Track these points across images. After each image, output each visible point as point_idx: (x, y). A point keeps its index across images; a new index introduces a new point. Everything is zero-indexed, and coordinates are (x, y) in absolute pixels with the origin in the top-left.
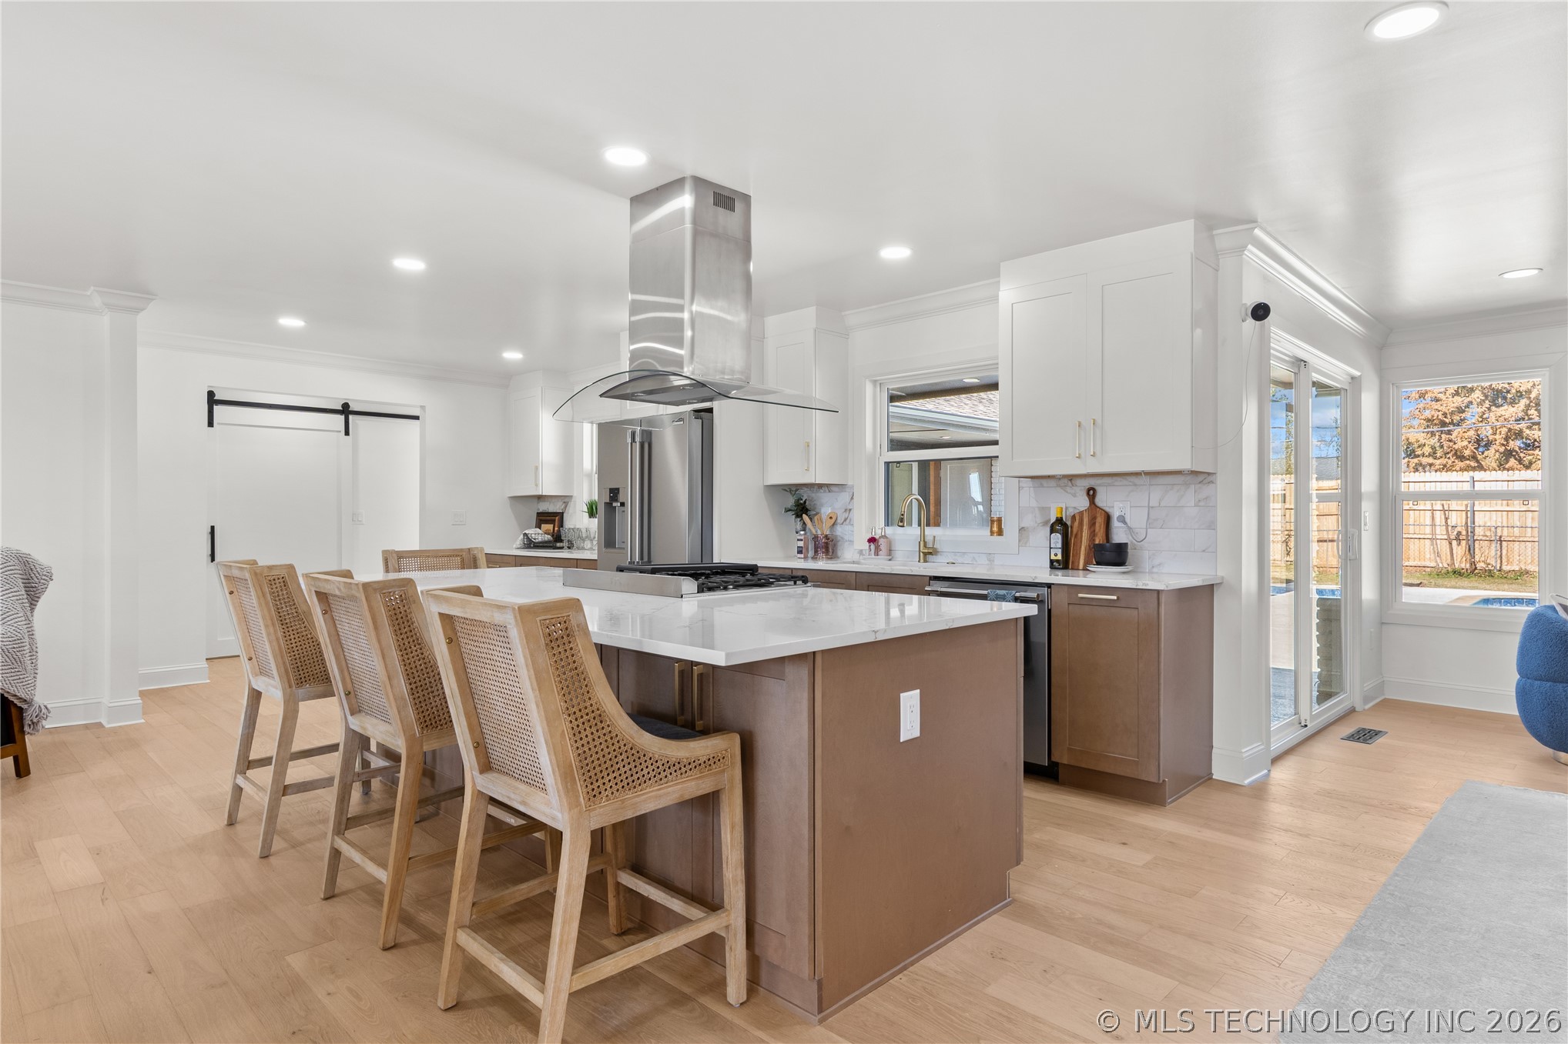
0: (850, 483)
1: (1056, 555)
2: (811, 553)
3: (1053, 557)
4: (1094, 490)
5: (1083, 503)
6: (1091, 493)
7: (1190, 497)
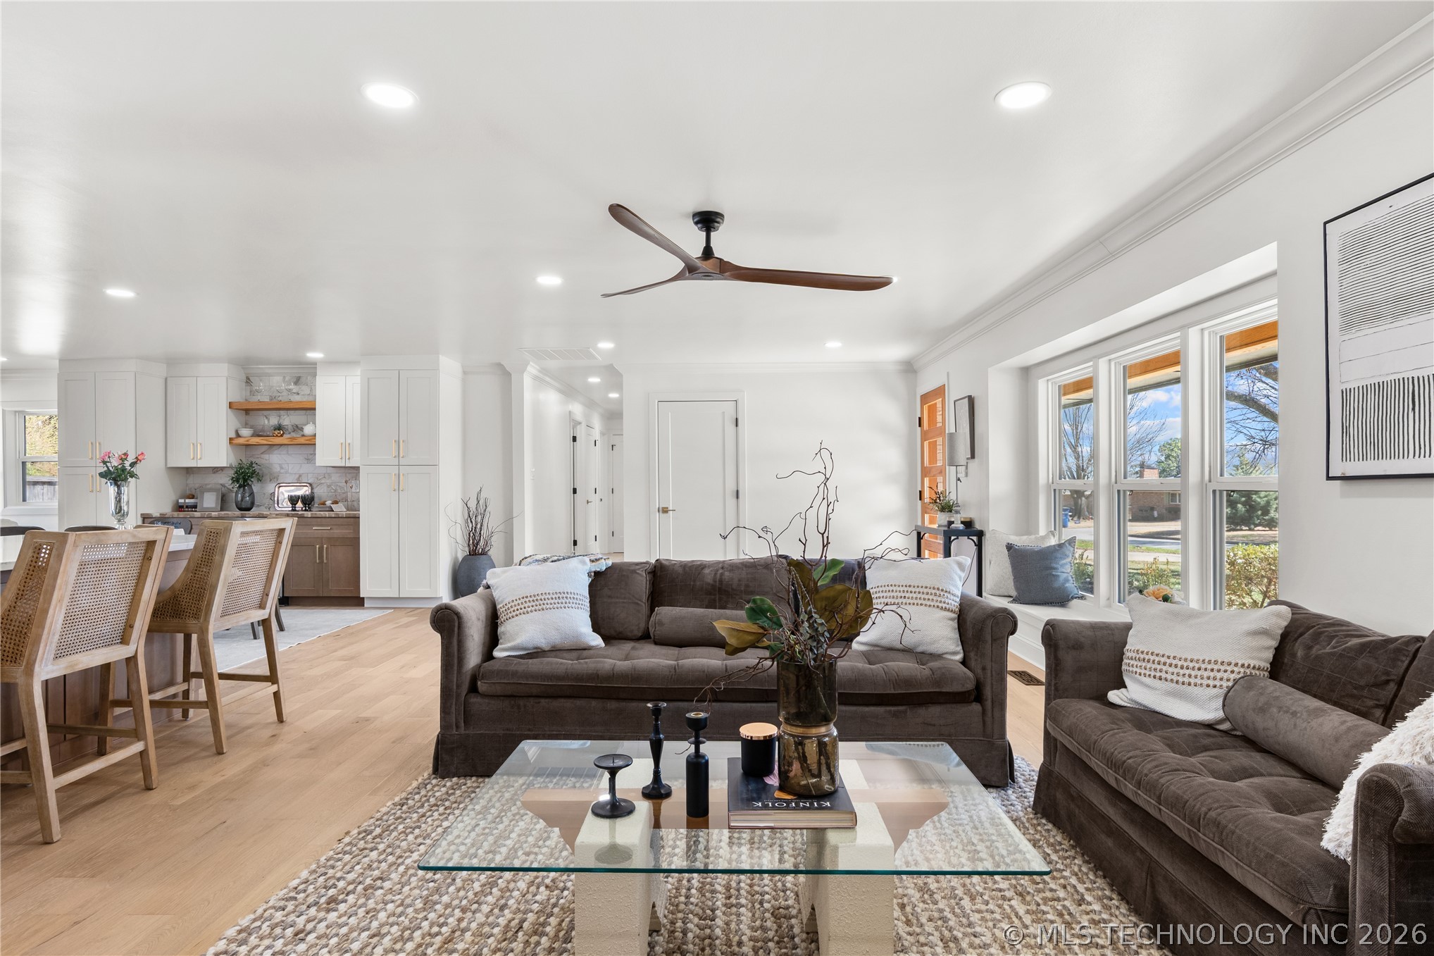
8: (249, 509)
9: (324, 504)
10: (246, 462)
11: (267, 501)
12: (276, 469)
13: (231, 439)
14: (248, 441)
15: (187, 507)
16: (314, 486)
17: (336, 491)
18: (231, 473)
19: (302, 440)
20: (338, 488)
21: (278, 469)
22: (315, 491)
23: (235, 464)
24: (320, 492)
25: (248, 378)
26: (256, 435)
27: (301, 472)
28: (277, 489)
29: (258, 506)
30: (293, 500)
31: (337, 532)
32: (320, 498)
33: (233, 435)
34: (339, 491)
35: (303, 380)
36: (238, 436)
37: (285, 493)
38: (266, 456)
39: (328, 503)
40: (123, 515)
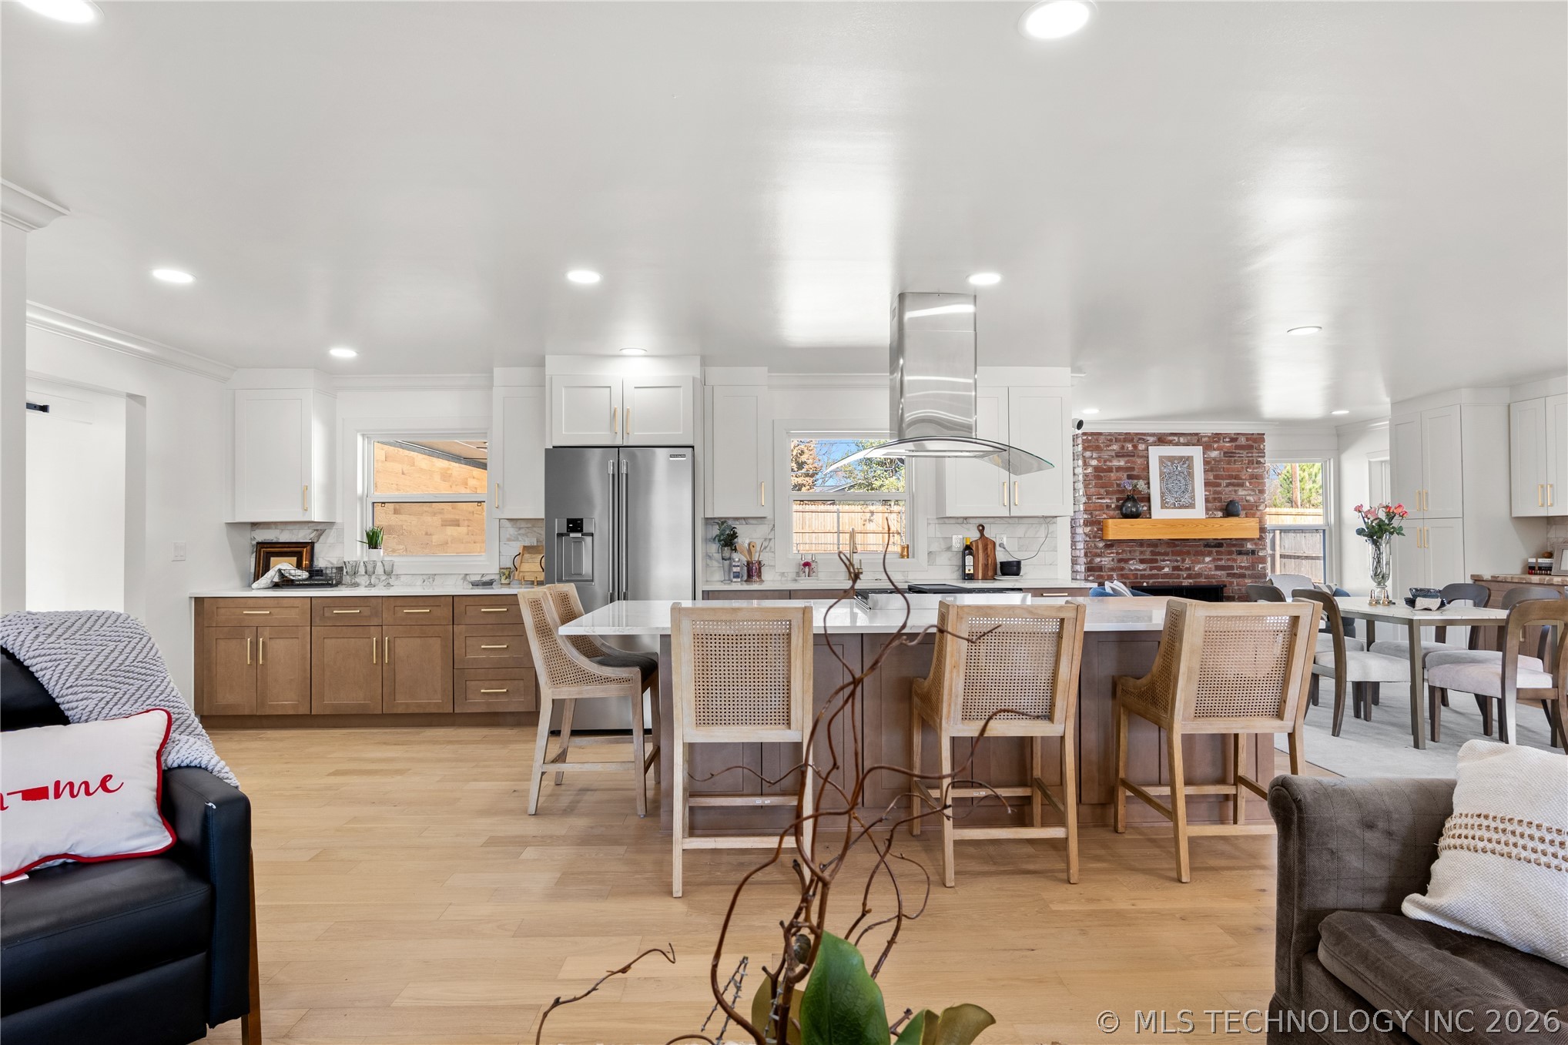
0: (770, 516)
1: (969, 570)
2: (745, 578)
3: (967, 572)
4: (983, 527)
5: (976, 535)
6: (981, 529)
7: (1042, 532)
15: (1540, 568)
40: (1383, 577)
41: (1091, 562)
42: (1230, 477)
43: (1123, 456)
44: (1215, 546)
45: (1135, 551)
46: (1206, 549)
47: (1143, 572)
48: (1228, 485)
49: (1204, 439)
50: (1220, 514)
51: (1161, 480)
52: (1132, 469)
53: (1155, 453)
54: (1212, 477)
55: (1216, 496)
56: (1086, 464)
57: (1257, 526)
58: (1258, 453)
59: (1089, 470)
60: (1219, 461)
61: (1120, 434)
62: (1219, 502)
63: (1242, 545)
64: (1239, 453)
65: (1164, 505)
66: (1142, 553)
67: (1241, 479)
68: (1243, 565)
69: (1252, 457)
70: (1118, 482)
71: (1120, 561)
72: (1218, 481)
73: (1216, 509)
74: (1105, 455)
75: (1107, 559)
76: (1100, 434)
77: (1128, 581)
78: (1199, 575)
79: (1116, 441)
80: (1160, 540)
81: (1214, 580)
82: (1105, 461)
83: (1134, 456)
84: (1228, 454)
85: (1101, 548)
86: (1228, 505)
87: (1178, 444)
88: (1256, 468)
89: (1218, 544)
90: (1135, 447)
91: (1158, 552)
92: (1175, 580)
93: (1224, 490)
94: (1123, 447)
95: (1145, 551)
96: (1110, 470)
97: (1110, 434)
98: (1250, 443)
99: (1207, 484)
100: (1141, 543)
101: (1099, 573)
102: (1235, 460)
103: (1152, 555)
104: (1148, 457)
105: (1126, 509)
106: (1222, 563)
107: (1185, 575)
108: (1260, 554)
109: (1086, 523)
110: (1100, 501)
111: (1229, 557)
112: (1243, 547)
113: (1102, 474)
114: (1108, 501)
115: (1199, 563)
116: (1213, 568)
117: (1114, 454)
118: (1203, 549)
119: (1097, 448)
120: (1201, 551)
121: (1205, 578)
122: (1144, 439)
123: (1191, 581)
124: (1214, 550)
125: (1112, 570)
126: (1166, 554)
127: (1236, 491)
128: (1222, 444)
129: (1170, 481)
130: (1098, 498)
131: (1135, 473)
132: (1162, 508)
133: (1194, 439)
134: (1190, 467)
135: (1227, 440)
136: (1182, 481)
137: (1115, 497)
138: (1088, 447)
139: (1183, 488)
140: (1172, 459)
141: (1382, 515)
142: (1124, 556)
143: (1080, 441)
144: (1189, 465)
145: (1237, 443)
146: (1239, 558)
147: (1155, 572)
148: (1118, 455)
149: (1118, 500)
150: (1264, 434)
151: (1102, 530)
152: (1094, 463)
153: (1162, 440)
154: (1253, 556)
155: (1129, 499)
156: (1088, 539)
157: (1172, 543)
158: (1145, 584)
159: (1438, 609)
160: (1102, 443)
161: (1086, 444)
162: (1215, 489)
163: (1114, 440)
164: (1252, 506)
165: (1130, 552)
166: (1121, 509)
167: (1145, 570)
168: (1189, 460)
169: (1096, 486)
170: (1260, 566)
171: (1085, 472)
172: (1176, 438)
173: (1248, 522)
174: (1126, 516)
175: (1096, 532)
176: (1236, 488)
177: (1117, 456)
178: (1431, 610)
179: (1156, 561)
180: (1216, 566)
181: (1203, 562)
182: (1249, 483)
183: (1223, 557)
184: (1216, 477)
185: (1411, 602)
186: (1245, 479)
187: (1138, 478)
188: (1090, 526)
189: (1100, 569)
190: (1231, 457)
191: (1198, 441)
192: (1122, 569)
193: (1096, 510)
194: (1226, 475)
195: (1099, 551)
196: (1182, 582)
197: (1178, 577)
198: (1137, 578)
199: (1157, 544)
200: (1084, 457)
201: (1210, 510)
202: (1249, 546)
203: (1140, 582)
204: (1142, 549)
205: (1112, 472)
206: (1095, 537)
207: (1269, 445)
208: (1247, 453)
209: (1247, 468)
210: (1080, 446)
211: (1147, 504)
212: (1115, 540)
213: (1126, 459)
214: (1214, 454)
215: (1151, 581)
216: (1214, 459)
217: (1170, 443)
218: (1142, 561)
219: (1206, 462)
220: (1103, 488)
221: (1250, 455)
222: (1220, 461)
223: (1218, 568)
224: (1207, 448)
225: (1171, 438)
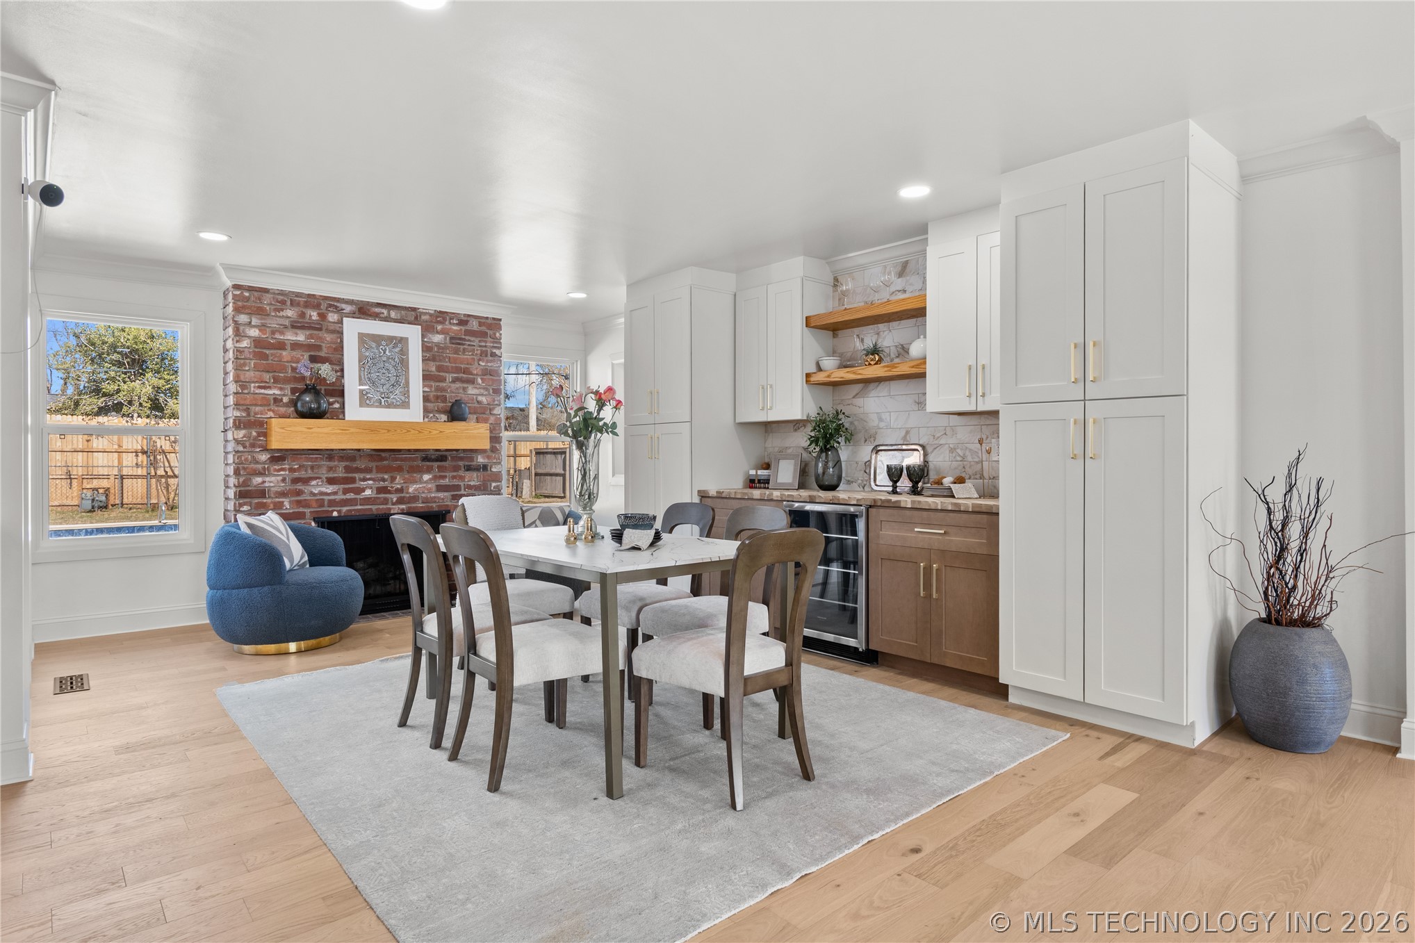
8: (833, 488)
9: (939, 482)
10: (829, 409)
11: (860, 475)
12: (873, 422)
13: (808, 375)
14: (829, 376)
15: (759, 481)
16: (929, 449)
17: (963, 459)
18: (809, 431)
19: (905, 369)
20: (968, 453)
21: (875, 423)
22: (931, 458)
23: (813, 412)
24: (940, 461)
25: (836, 280)
26: (843, 366)
27: (909, 426)
28: (874, 456)
29: (849, 482)
30: (894, 474)
31: (960, 541)
32: (938, 471)
33: (813, 369)
34: (969, 459)
35: (911, 266)
36: (820, 369)
37: (885, 460)
38: (859, 401)
39: (947, 481)
40: (589, 498)
41: (245, 483)
42: (458, 370)
43: (302, 328)
44: (437, 460)
45: (319, 467)
46: (424, 463)
47: (332, 497)
48: (454, 381)
49: (424, 317)
50: (444, 417)
51: (360, 370)
52: (319, 348)
53: (353, 329)
54: (434, 369)
55: (439, 394)
56: (238, 334)
57: (487, 434)
58: (493, 342)
59: (245, 343)
60: (443, 348)
61: (298, 295)
62: (443, 402)
63: (472, 459)
64: (469, 340)
65: (364, 400)
66: (330, 469)
67: (472, 375)
68: (472, 483)
69: (486, 346)
70: (294, 365)
71: (295, 481)
72: (441, 374)
73: (439, 411)
74: (273, 323)
75: (273, 479)
76: (266, 291)
77: (307, 511)
78: (414, 499)
79: (292, 304)
80: (359, 450)
81: (434, 505)
82: (273, 333)
83: (320, 329)
84: (456, 340)
85: (264, 463)
86: (452, 406)
87: (387, 319)
88: (491, 361)
89: (440, 457)
90: (323, 316)
91: (357, 468)
92: (381, 507)
93: (450, 387)
94: (303, 315)
95: (336, 467)
96: (281, 346)
97: (282, 293)
98: (483, 328)
99: (427, 377)
100: (330, 454)
101: (260, 500)
102: (464, 349)
103: (346, 472)
104: (342, 333)
105: (302, 406)
106: (446, 482)
107: (395, 500)
108: (494, 470)
109: (238, 424)
110: (262, 391)
111: (455, 474)
112: (473, 461)
113: (267, 352)
114: (277, 392)
115: (415, 482)
116: (434, 489)
117: (287, 323)
118: (420, 463)
119: (260, 312)
120: (418, 466)
121: (423, 503)
122: (336, 307)
123: (404, 506)
124: (436, 464)
125: (283, 494)
126: (368, 470)
127: (464, 389)
128: (447, 326)
129: (374, 369)
130: (260, 387)
131: (322, 354)
132: (361, 405)
133: (410, 315)
134: (404, 352)
135: (455, 322)
136: (393, 371)
137: (288, 387)
138: (243, 307)
139: (393, 380)
140: (377, 339)
141: (591, 405)
142: (303, 474)
143: (230, 297)
144: (401, 350)
145: (468, 327)
146: (468, 475)
147: (351, 496)
148: (295, 326)
149: (293, 391)
150: (500, 320)
151: (265, 435)
152: (254, 333)
153: (364, 310)
154: (485, 473)
155: (307, 390)
156: (241, 448)
157: (378, 454)
158: (335, 514)
159: (652, 544)
160: (268, 304)
161: (240, 303)
162: (437, 384)
163: (288, 303)
164: (485, 409)
165: (312, 468)
166: (295, 406)
167: (335, 493)
168: (403, 341)
169: (256, 368)
170: (494, 484)
171: (238, 345)
172: (385, 312)
173: (475, 429)
174: (303, 415)
175: (255, 439)
176: (465, 385)
177: (293, 327)
178: (640, 549)
179: (353, 480)
180: (437, 486)
181: (421, 481)
182: (482, 379)
183: (447, 474)
184: (440, 369)
185: (618, 536)
186: (477, 375)
187: (323, 360)
188: (245, 428)
189: (262, 493)
190: (459, 344)
191: (416, 318)
192: (299, 493)
193: (256, 405)
194: (452, 367)
195: (259, 467)
196: (390, 509)
197: (386, 501)
198: (322, 506)
199: (355, 457)
200: (235, 322)
201: (430, 413)
202: (481, 460)
203: (328, 511)
204: (332, 464)
205: (285, 349)
206: (253, 446)
207: (507, 335)
208: (480, 341)
209: (479, 360)
210: (231, 305)
211: (339, 399)
212: (287, 450)
213: (308, 332)
214: (437, 338)
215: (344, 509)
216: (437, 345)
217: (376, 316)
218: (331, 481)
219: (426, 348)
220: (268, 372)
221: (483, 344)
222: (445, 348)
223: (440, 488)
224: (427, 329)
225: (377, 310)
